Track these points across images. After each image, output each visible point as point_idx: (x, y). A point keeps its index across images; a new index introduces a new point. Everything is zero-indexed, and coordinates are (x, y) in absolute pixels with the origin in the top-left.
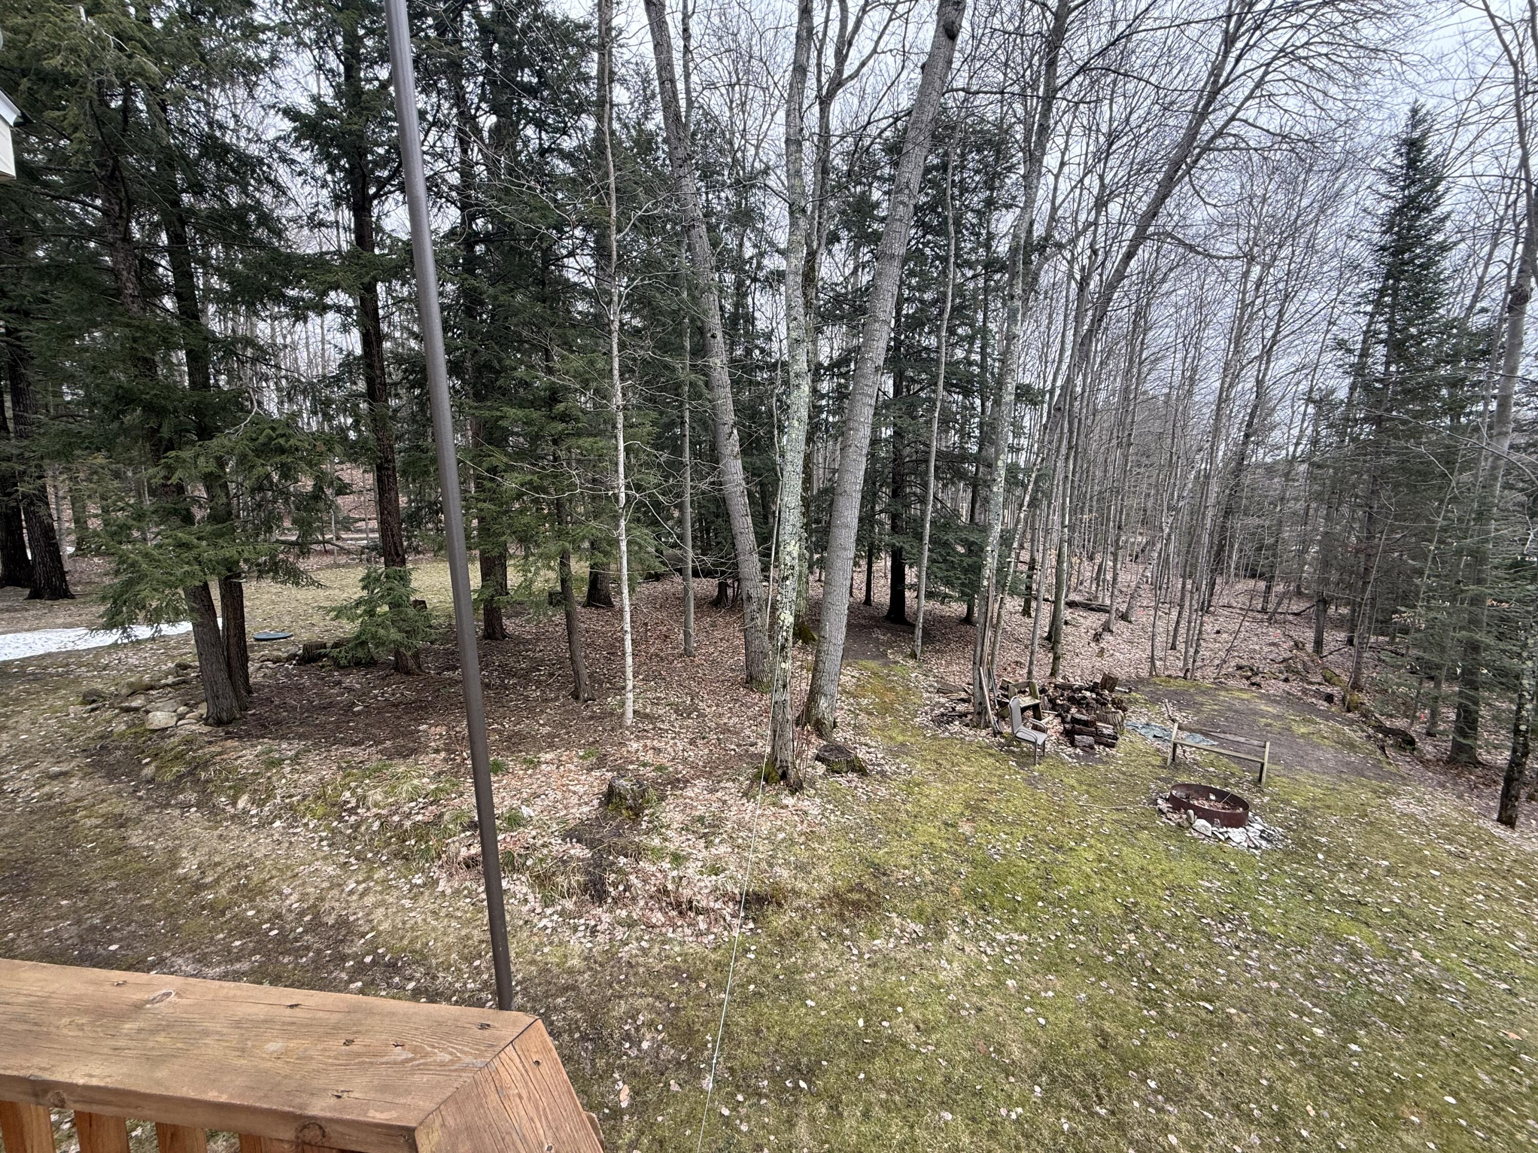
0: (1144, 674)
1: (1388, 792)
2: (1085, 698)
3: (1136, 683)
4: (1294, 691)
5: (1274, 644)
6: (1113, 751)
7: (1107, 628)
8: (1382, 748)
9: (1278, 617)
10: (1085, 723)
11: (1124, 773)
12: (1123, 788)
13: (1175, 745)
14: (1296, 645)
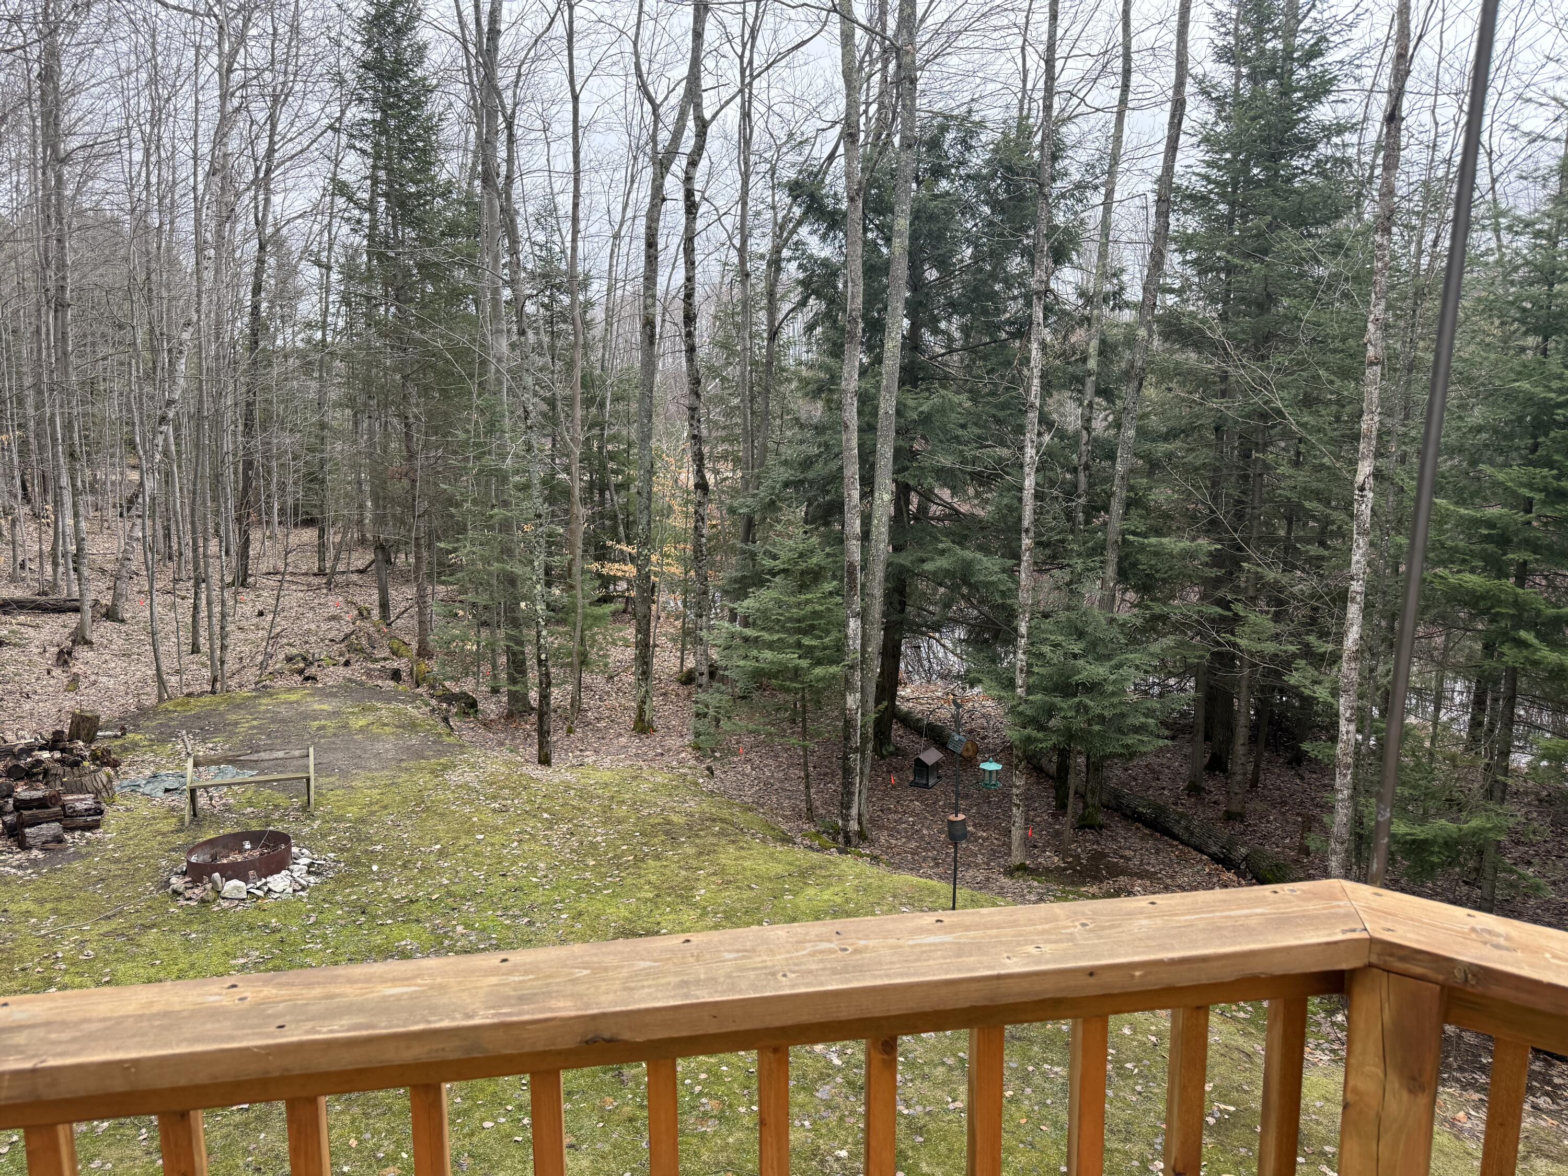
0: (150, 700)
1: (445, 768)
2: (39, 762)
3: (135, 717)
4: (357, 676)
5: (334, 618)
6: (99, 834)
7: (80, 639)
8: (446, 720)
9: (339, 579)
10: (42, 803)
11: (117, 861)
12: (118, 882)
13: (193, 791)
14: (361, 614)
